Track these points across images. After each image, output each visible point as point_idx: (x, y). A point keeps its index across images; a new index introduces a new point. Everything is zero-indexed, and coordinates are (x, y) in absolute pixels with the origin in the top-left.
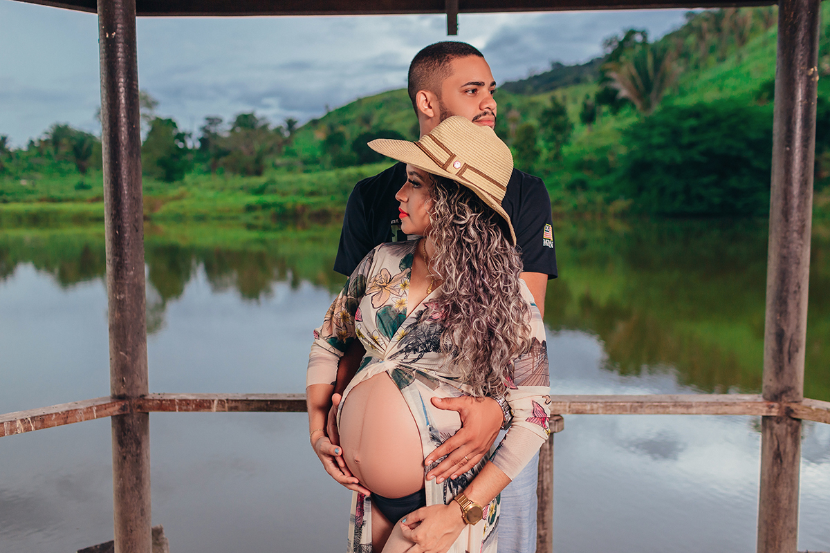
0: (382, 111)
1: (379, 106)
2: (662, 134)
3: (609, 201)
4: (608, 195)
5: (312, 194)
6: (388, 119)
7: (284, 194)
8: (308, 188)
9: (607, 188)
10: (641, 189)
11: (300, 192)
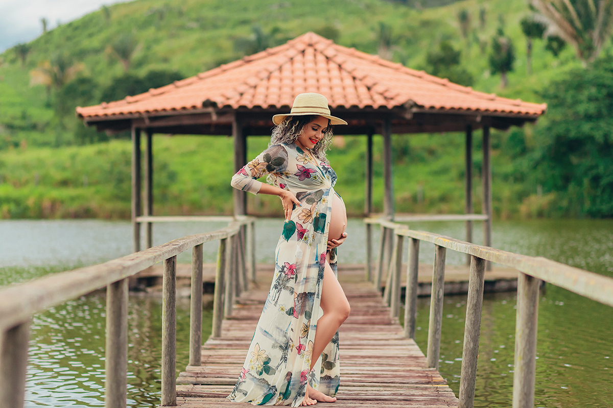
0: (150, 32)
1: (145, 24)
2: (591, 99)
3: (521, 197)
4: (518, 187)
5: (65, 183)
6: (160, 49)
7: (18, 184)
8: (58, 176)
9: (519, 178)
10: (567, 179)
11: (43, 180)
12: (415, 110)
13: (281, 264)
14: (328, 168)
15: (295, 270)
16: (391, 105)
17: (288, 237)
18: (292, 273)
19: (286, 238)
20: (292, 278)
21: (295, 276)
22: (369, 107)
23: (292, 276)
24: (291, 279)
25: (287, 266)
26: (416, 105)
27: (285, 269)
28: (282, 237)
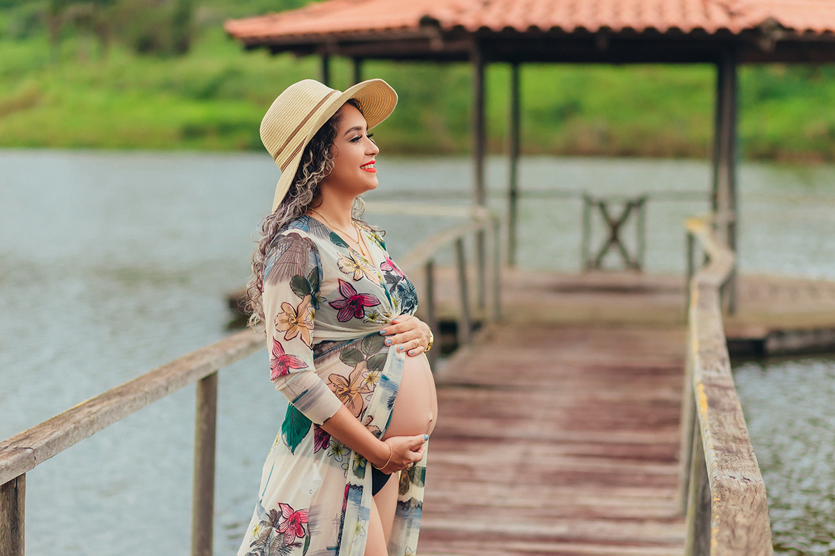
12: (779, 35)
13: (270, 505)
14: (399, 278)
15: (305, 526)
16: (737, 25)
17: (293, 442)
18: (298, 532)
19: (290, 444)
20: (298, 545)
21: (303, 541)
22: (698, 31)
23: (297, 540)
24: (294, 548)
25: (286, 514)
26: (780, 26)
27: (281, 520)
28: (280, 438)
